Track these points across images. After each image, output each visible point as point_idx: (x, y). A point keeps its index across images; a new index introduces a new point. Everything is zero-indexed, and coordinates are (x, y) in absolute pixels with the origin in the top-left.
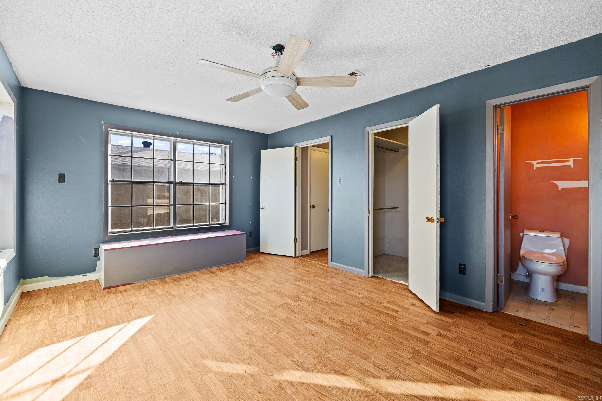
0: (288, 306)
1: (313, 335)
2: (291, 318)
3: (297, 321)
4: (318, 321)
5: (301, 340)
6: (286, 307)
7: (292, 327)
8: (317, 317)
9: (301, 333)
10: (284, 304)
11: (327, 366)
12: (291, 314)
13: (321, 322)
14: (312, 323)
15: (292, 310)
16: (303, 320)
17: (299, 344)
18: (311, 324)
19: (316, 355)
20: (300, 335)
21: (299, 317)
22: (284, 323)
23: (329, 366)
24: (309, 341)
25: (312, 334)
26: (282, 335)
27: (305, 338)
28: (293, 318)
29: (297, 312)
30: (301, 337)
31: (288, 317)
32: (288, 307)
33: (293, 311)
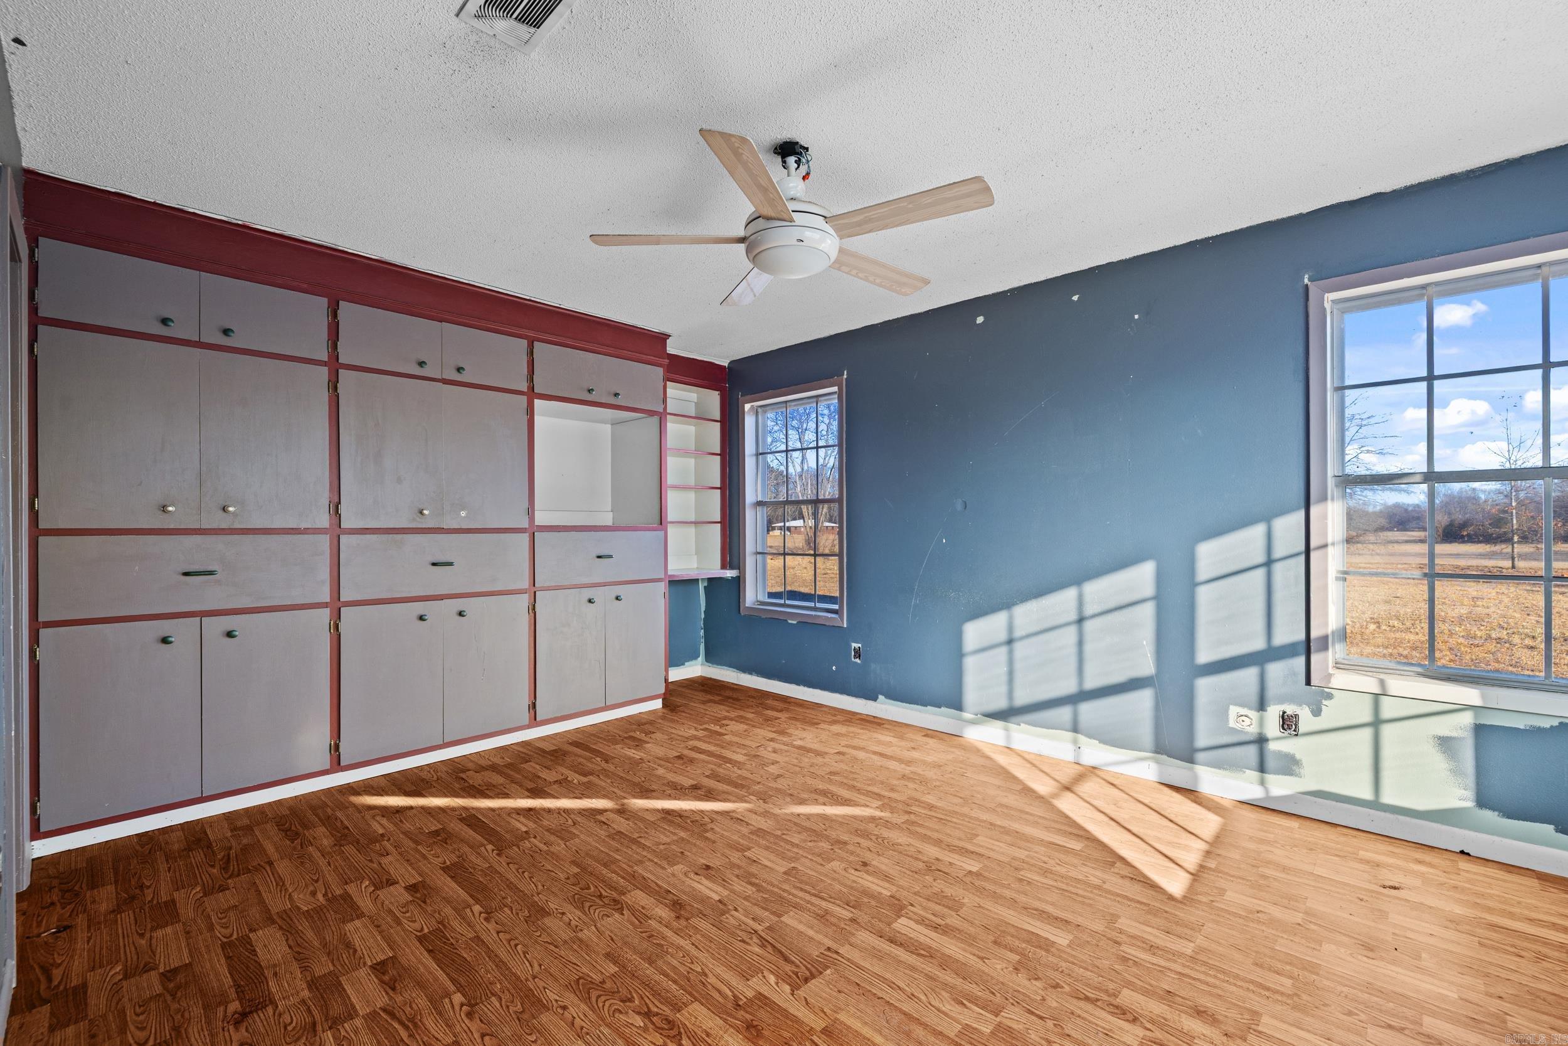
0: (788, 968)
1: (708, 867)
2: (767, 913)
3: (746, 903)
4: (685, 909)
5: (735, 857)
6: (793, 962)
7: (762, 886)
8: (687, 919)
9: (737, 872)
10: (806, 980)
11: (692, 822)
12: (770, 928)
13: (677, 906)
14: (705, 900)
15: (770, 949)
16: (730, 907)
17: (742, 849)
18: (708, 898)
19: (708, 835)
20: (739, 867)
21: (743, 918)
22: (786, 895)
23: (689, 821)
24: (719, 855)
25: (710, 871)
26: (781, 867)
27: (728, 860)
28: (758, 911)
29: (751, 938)
30: (738, 862)
31: (779, 916)
32: (786, 959)
33: (764, 943)
